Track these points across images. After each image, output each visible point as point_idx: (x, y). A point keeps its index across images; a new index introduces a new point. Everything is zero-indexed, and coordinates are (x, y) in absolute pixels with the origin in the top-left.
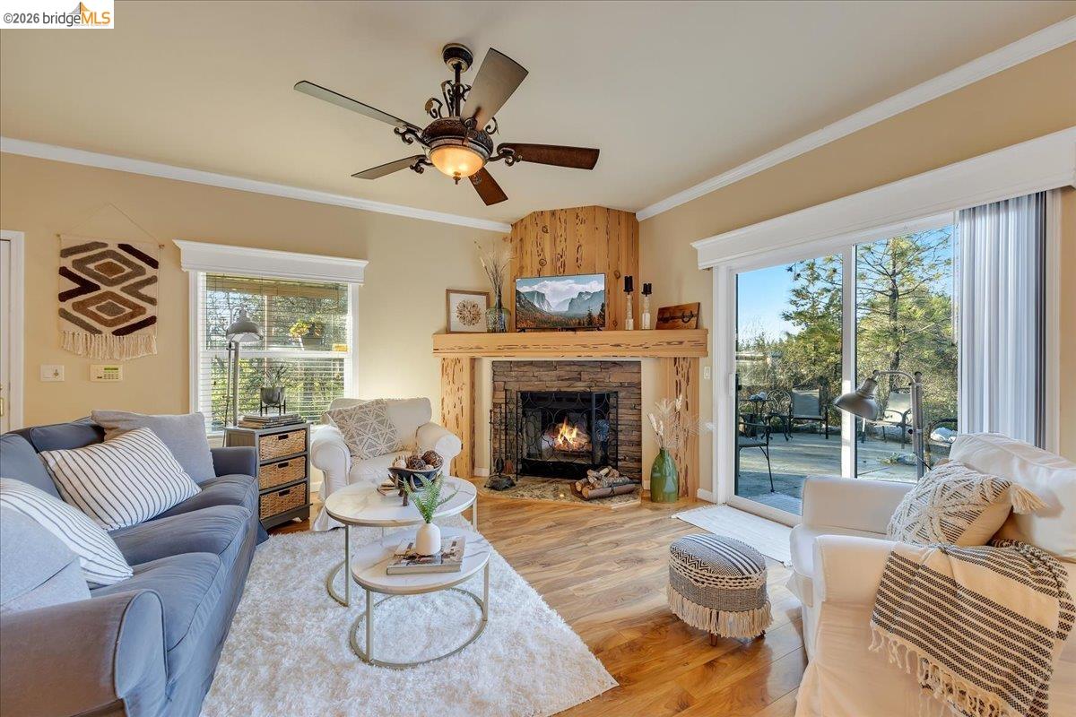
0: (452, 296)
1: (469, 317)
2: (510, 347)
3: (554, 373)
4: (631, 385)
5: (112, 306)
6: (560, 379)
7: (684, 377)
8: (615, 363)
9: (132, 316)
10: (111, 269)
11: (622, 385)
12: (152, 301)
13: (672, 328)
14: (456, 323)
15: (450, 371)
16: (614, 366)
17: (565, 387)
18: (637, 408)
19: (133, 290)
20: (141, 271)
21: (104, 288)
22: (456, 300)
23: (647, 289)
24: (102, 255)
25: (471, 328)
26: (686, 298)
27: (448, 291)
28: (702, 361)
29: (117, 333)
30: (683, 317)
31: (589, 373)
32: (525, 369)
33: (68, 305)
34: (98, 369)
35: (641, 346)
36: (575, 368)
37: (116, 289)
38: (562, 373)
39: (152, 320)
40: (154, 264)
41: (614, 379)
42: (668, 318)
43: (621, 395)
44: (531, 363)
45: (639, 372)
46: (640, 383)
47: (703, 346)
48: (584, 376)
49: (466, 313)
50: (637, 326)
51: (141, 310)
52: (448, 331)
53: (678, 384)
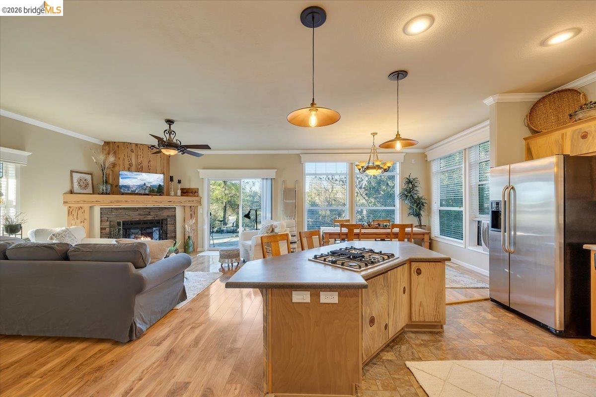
0: (74, 174)
1: (83, 186)
2: (118, 202)
3: (136, 212)
4: (172, 216)
6: (139, 215)
7: (193, 212)
8: (165, 208)
11: (168, 216)
13: (187, 196)
14: (76, 188)
15: (74, 213)
17: (142, 218)
18: (174, 224)
22: (76, 176)
23: (179, 182)
25: (85, 191)
26: (193, 186)
27: (72, 172)
28: (199, 207)
30: (192, 192)
31: (154, 212)
32: (120, 211)
36: (148, 210)
38: (142, 212)
41: (165, 214)
42: (185, 192)
43: (168, 220)
44: (124, 208)
45: (175, 211)
46: (175, 215)
47: (200, 202)
48: (151, 213)
49: (82, 183)
50: (176, 195)
52: (71, 192)
53: (191, 215)
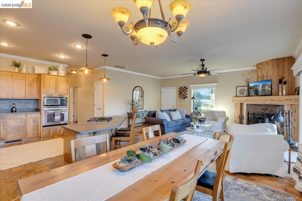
0: (238, 88)
3: (261, 107)
5: (183, 95)
7: (294, 111)
9: (185, 96)
10: (183, 90)
12: (187, 94)
14: (238, 94)
15: (236, 106)
16: (277, 106)
17: (264, 112)
19: (185, 93)
20: (186, 90)
21: (182, 93)
23: (285, 83)
24: (182, 88)
25: (242, 96)
27: (237, 87)
29: (183, 99)
31: (270, 108)
32: (254, 106)
33: (179, 95)
34: (182, 104)
35: (279, 100)
36: (266, 106)
37: (183, 93)
38: (263, 108)
39: (187, 97)
40: (187, 89)
41: (277, 110)
44: (256, 105)
49: (241, 92)
51: (185, 95)
52: (236, 96)
